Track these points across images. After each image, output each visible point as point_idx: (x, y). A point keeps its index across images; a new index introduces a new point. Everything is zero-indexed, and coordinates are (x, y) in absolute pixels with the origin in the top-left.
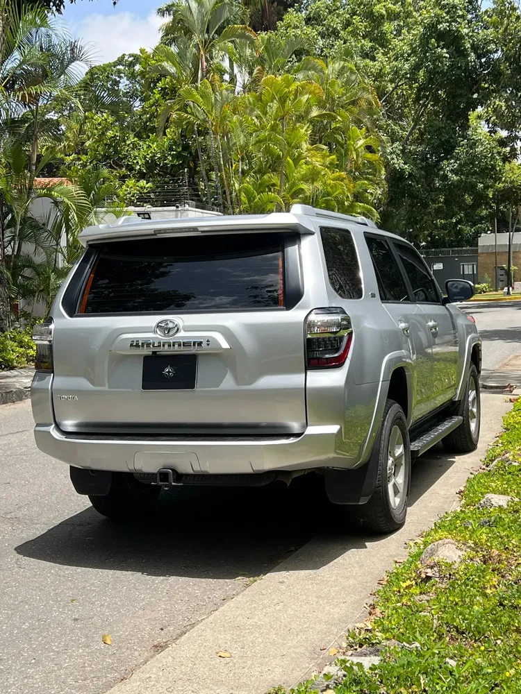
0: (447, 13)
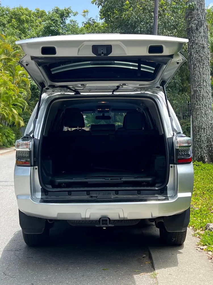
0: (54, 23)
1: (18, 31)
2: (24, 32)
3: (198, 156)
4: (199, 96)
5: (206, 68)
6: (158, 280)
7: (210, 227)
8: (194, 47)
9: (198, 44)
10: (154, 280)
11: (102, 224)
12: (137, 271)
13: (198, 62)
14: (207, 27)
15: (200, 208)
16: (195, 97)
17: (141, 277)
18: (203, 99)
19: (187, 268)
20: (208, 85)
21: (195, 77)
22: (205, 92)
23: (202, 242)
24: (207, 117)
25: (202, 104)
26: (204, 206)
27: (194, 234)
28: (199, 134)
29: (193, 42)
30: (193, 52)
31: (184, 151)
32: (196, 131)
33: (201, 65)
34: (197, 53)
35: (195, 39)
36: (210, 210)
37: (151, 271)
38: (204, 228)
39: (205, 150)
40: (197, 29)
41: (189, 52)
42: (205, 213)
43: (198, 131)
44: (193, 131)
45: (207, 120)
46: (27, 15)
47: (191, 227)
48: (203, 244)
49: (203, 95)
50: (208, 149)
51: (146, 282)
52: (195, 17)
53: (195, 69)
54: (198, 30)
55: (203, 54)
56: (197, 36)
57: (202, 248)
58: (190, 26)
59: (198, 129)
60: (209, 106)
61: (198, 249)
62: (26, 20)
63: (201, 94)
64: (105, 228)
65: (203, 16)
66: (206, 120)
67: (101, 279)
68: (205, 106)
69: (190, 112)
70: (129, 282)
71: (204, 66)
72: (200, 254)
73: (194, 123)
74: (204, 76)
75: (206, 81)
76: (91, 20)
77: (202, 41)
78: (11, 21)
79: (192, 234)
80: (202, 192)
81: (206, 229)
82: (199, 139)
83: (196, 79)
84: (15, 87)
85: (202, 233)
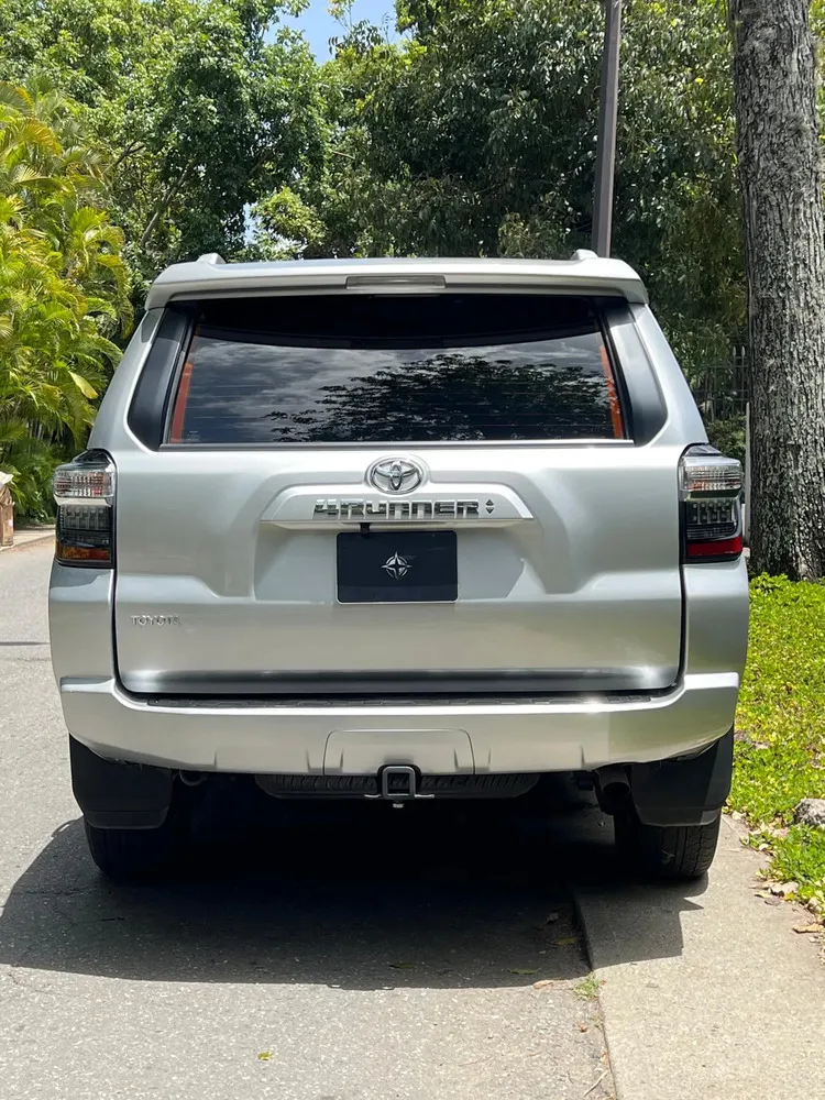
0: (216, 41)
1: (81, 76)
2: (105, 79)
3: (773, 554)
4: (779, 320)
5: (809, 211)
6: (605, 1004)
7: (813, 811)
8: (760, 129)
9: (776, 120)
10: (590, 1005)
11: (391, 791)
12: (522, 972)
13: (775, 189)
14: (813, 55)
15: (772, 745)
16: (764, 326)
17: (538, 996)
18: (792, 333)
19: (720, 963)
20: (814, 280)
21: (763, 247)
22: (802, 305)
23: (777, 869)
24: (807, 403)
25: (791, 353)
26: (791, 735)
27: (747, 837)
28: (774, 470)
29: (757, 109)
30: (756, 151)
31: (713, 513)
32: (765, 458)
33: (787, 200)
34: (773, 152)
35: (767, 100)
36: (814, 750)
37: (578, 975)
38: (788, 817)
39: (800, 531)
40: (774, 59)
41: (741, 150)
42: (794, 762)
43: (774, 458)
44: (752, 456)
45: (808, 415)
46: (117, 16)
47: (737, 815)
48: (781, 874)
49: (795, 316)
50: (810, 524)
51: (557, 1013)
52: (766, 12)
53: (763, 217)
54: (779, 63)
55: (798, 160)
56: (772, 86)
57: (777, 890)
58: (747, 51)
59: (772, 451)
60: (818, 359)
61: (762, 893)
62: (112, 32)
63: (788, 312)
64: (401, 806)
65: (800, 8)
66: (805, 416)
67: (381, 1001)
68: (800, 361)
69: (742, 390)
70: (493, 1014)
71: (801, 206)
72: (772, 911)
73: (759, 427)
74: (800, 244)
75: (806, 265)
76: (364, 32)
77: (791, 108)
78: (56, 38)
79: (742, 838)
80: (784, 688)
81: (796, 819)
82: (776, 487)
83: (766, 253)
84: (70, 290)
85: (780, 833)
